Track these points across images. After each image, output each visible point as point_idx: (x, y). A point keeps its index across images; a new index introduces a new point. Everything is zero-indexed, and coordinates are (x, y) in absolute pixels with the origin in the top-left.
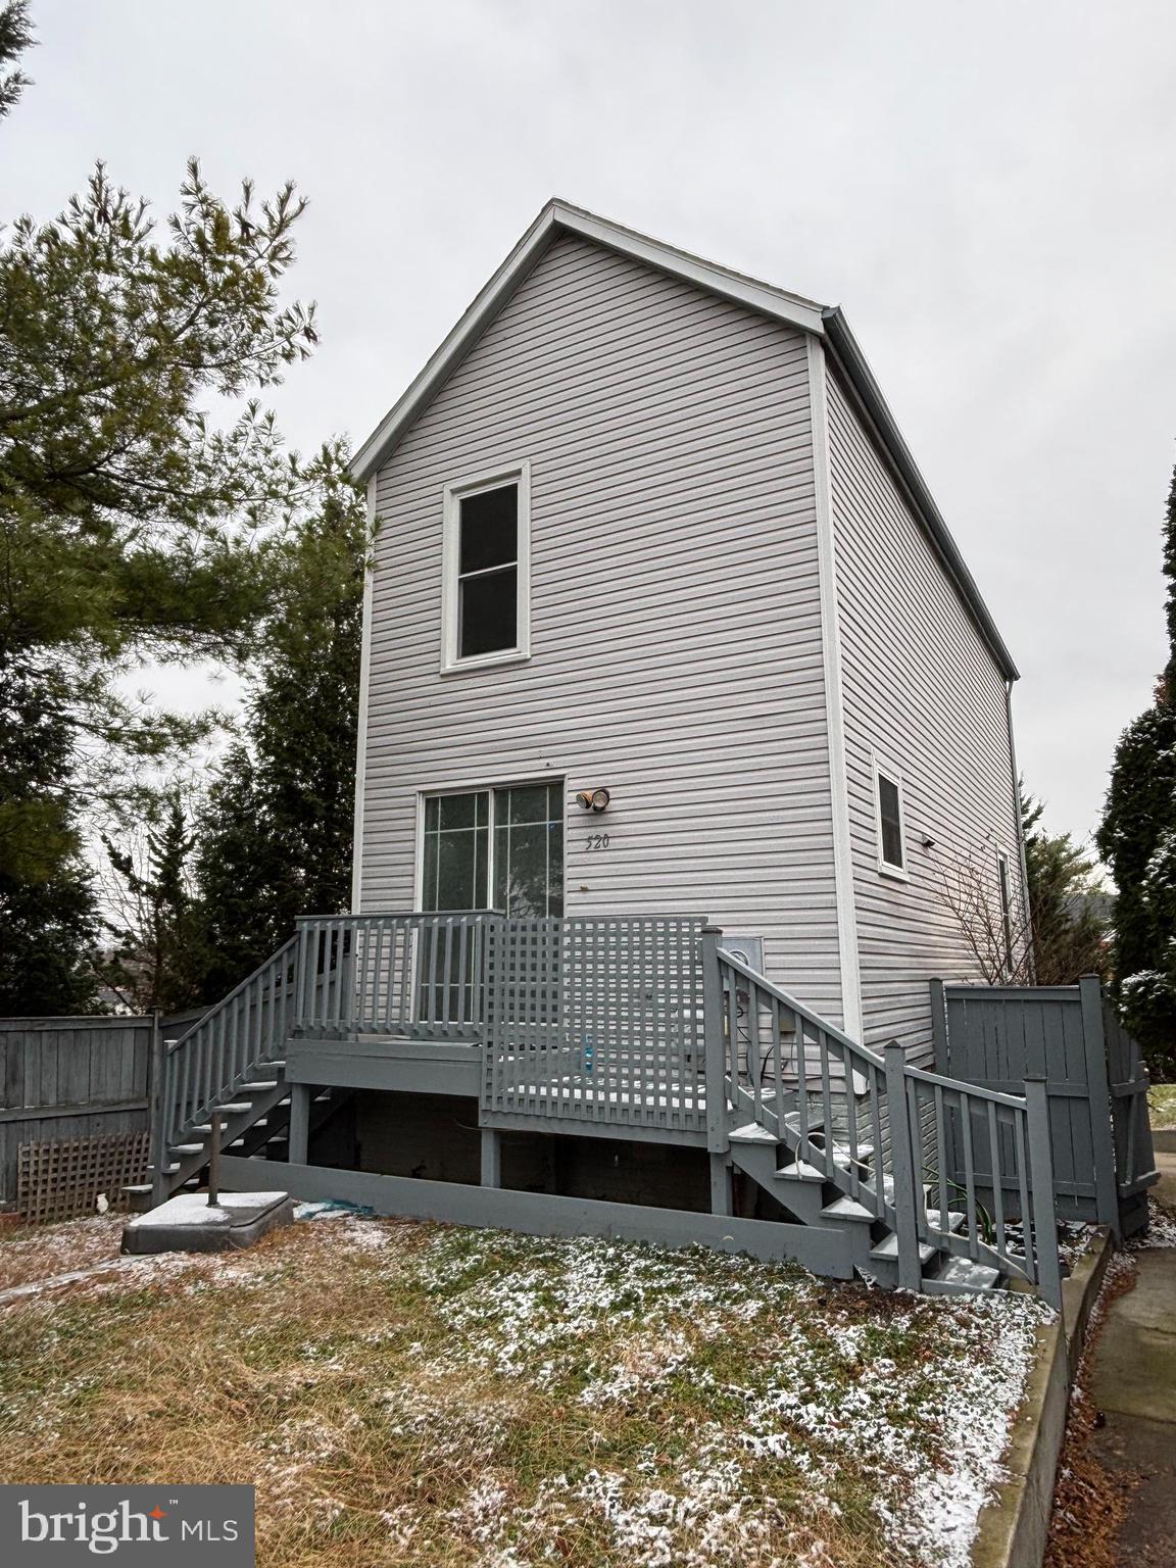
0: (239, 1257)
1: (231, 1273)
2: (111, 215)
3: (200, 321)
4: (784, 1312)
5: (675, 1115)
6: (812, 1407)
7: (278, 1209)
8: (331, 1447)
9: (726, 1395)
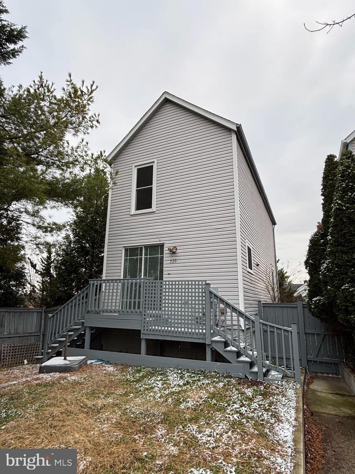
0: (74, 374)
1: (73, 378)
2: (44, 86)
3: (68, 116)
4: (230, 385)
5: (197, 334)
6: (243, 408)
7: (84, 361)
8: (115, 420)
9: (220, 406)
